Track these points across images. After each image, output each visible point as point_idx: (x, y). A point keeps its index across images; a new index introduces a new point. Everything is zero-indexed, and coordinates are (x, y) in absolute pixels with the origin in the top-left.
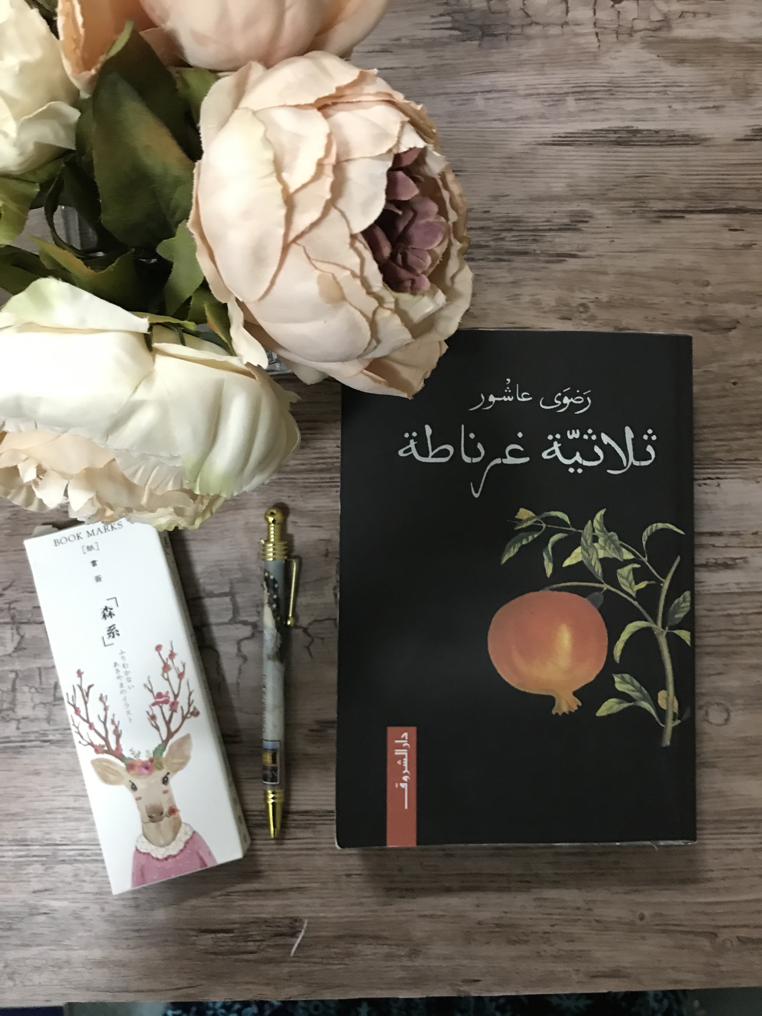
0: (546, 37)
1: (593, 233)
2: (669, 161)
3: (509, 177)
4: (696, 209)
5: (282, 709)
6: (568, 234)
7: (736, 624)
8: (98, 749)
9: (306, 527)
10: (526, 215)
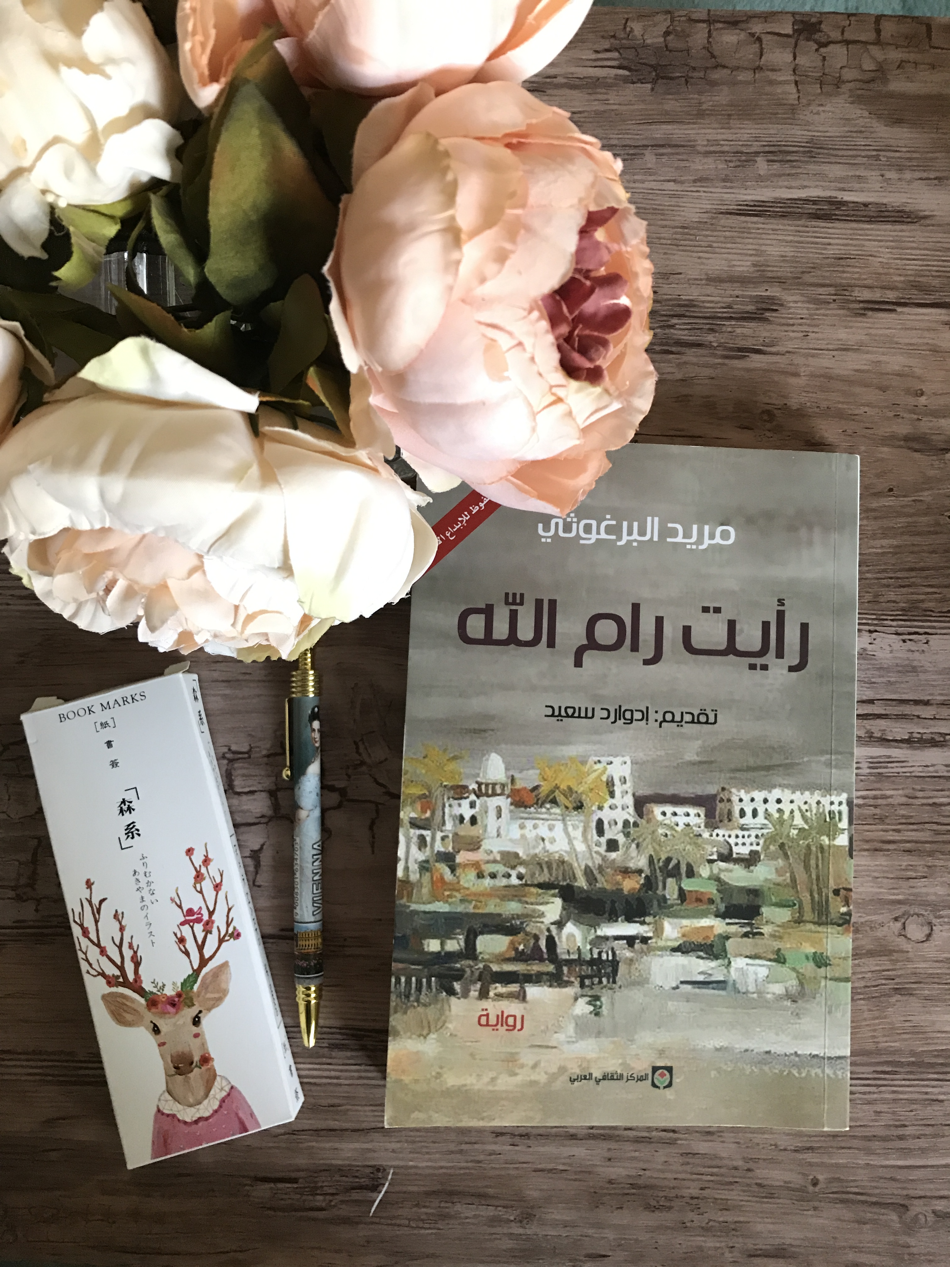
0: (735, 83)
1: (784, 325)
2: (879, 241)
3: (683, 251)
4: (912, 301)
6: (752, 324)
7: (943, 816)
8: (111, 981)
10: (702, 299)
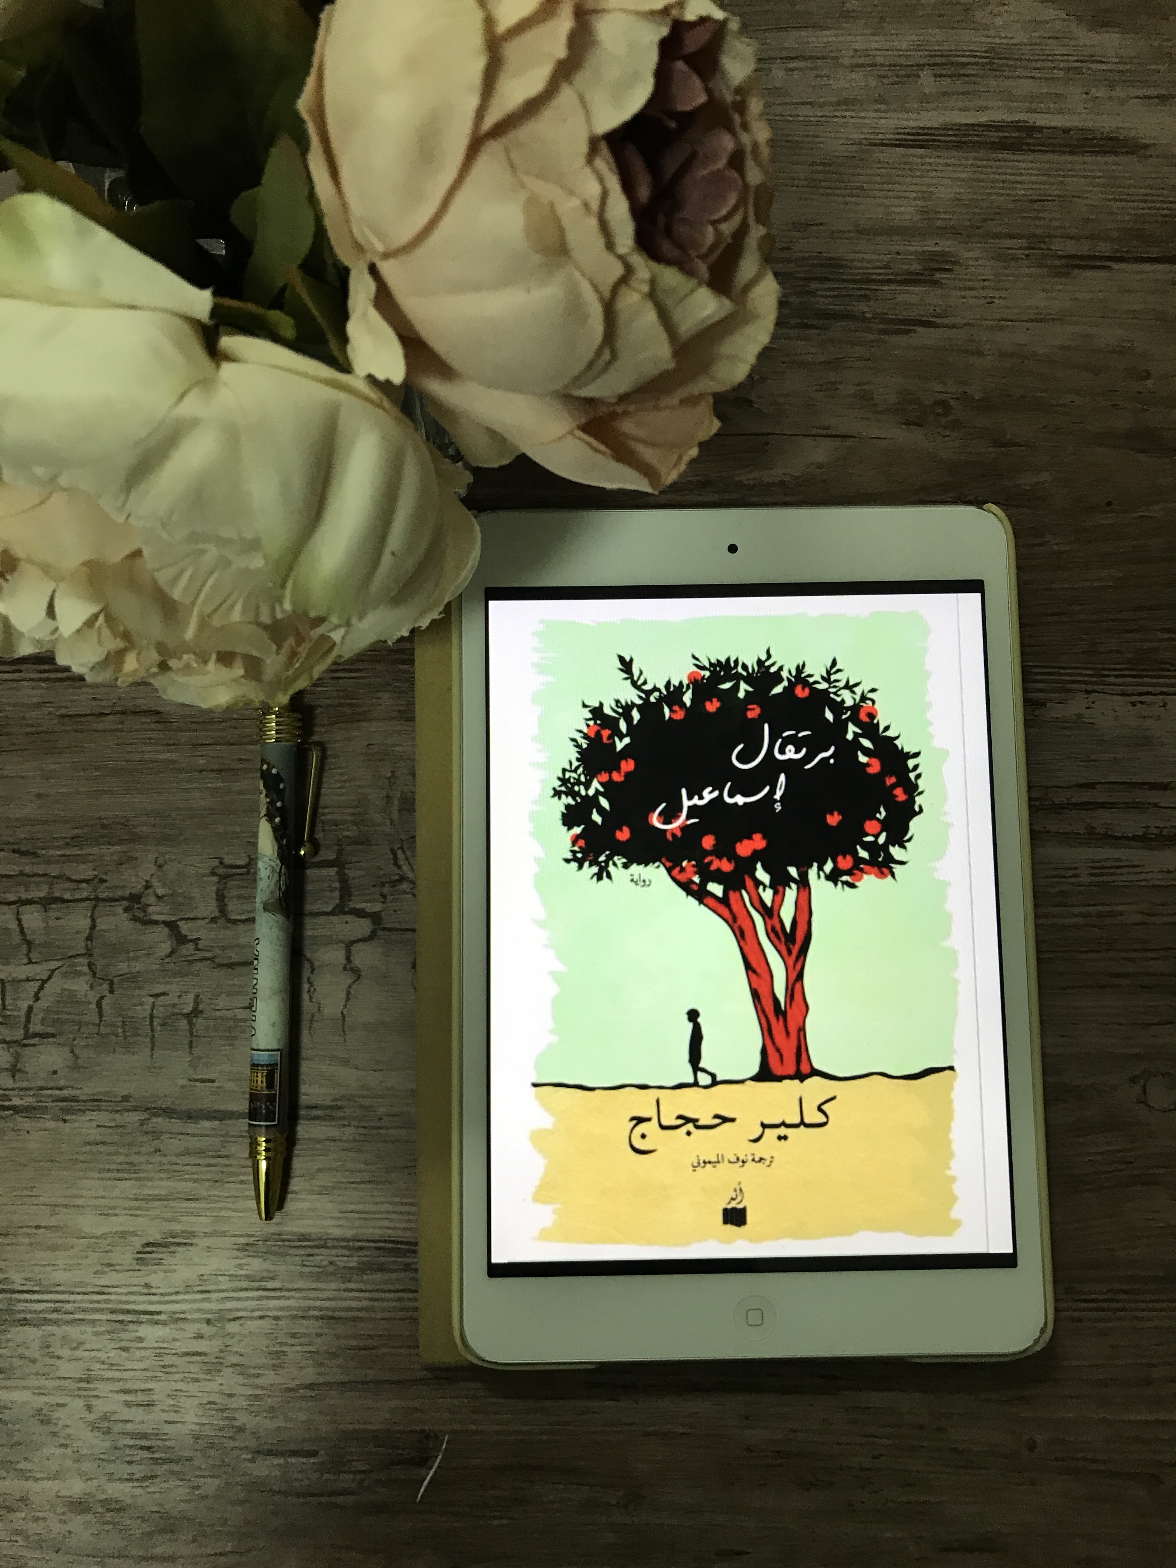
1: (960, 288)
2: (1086, 177)
3: (825, 194)
4: (1130, 255)
6: (919, 289)
10: (851, 256)
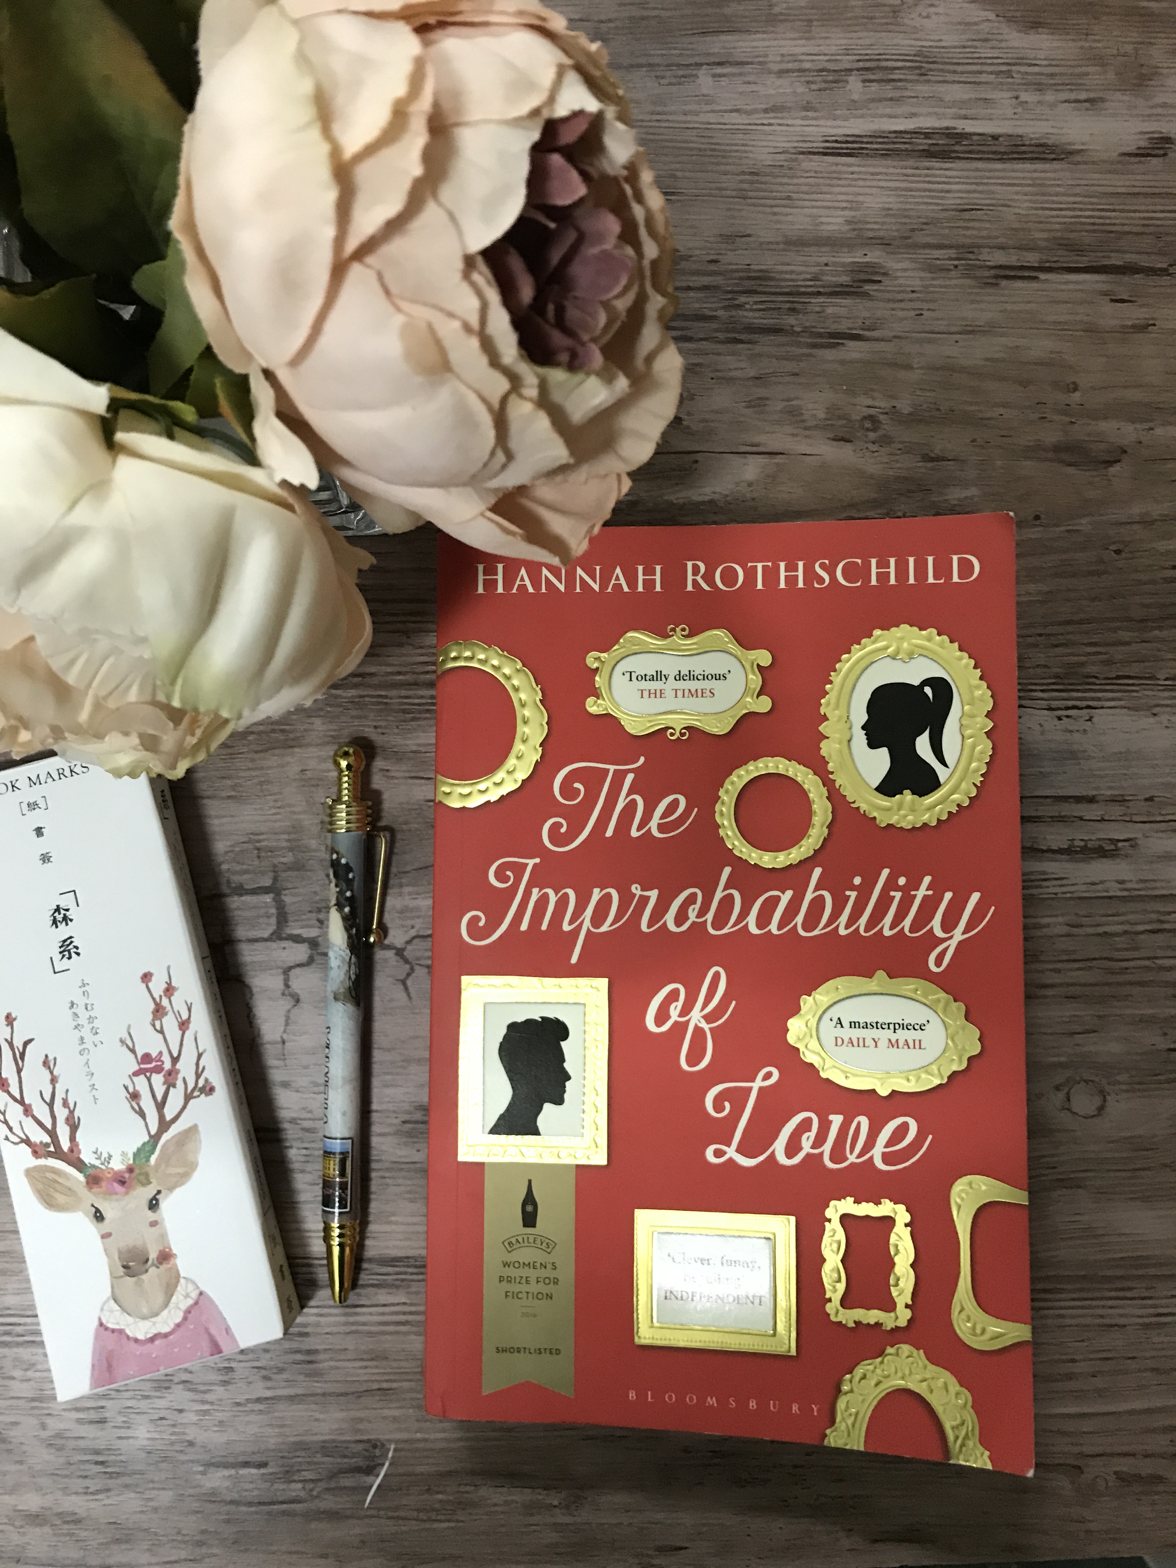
1: (889, 300)
2: (1014, 185)
3: (750, 205)
4: (1058, 265)
5: (357, 1084)
6: (848, 301)
7: (1118, 950)
8: (37, 1151)
9: (406, 778)
10: (780, 268)
